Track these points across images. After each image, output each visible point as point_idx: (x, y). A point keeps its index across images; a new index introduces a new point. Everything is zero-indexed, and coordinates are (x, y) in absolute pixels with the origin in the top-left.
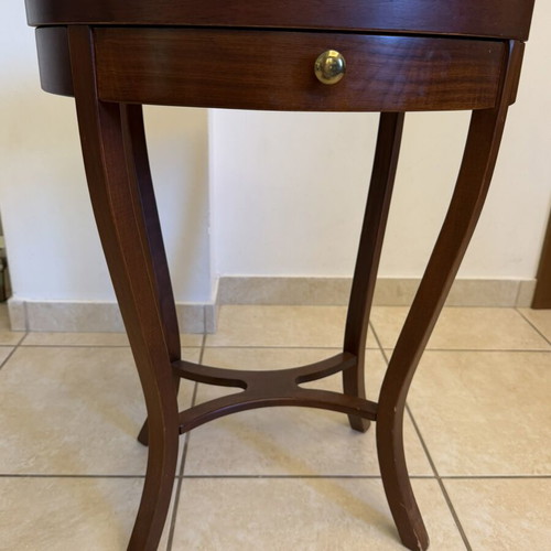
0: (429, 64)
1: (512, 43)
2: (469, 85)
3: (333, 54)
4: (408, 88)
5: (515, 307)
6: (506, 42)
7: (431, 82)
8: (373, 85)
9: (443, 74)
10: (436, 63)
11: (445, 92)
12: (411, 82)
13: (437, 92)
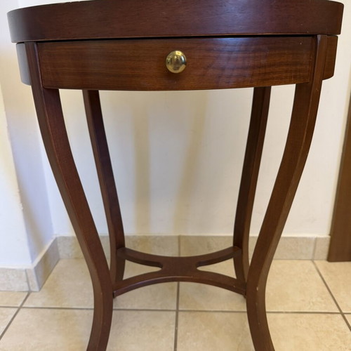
0: (251, 55)
1: (319, 37)
2: (285, 68)
3: (179, 53)
4: (236, 73)
5: (312, 260)
6: (314, 36)
7: (254, 67)
8: (210, 71)
9: (263, 61)
10: (257, 54)
11: (265, 73)
12: (238, 68)
13: (259, 74)
